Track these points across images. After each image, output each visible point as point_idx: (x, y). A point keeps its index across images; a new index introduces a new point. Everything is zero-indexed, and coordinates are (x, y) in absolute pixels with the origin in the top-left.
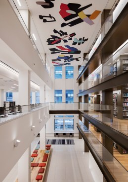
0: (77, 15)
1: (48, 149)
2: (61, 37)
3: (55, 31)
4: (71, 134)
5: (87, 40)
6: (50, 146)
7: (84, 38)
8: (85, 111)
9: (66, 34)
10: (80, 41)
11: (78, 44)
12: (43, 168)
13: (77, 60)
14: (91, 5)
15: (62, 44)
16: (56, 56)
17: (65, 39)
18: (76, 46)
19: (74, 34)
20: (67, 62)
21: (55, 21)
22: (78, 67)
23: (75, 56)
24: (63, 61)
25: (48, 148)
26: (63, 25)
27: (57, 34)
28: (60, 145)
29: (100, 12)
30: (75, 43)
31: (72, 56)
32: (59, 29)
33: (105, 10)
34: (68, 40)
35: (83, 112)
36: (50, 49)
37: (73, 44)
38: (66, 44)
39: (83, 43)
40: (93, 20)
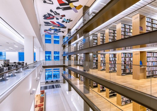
0: (68, 4)
1: (42, 94)
2: (55, 16)
3: (51, 11)
4: (57, 81)
5: (72, 21)
6: (44, 91)
7: (70, 19)
8: (69, 65)
9: (59, 14)
10: (67, 21)
11: (65, 22)
12: (41, 107)
13: (63, 32)
14: (78, 1)
15: (55, 20)
16: (48, 28)
17: (58, 17)
18: (64, 24)
19: (64, 16)
20: (56, 33)
21: (53, 4)
22: (62, 37)
23: (62, 29)
24: (53, 32)
25: (42, 92)
26: (58, 8)
27: (53, 13)
28: (51, 89)
29: (83, 6)
30: (63, 22)
31: (60, 29)
32: (54, 10)
33: (85, 6)
34: (59, 19)
35: (67, 66)
36: (44, 22)
37: (62, 22)
38: (58, 21)
39: (69, 22)
40: (77, 10)
